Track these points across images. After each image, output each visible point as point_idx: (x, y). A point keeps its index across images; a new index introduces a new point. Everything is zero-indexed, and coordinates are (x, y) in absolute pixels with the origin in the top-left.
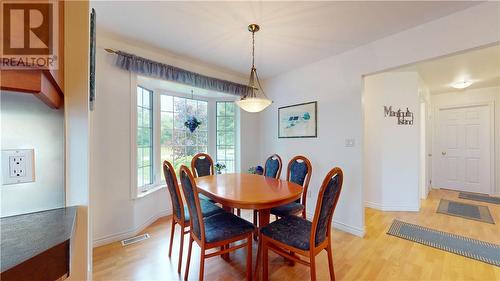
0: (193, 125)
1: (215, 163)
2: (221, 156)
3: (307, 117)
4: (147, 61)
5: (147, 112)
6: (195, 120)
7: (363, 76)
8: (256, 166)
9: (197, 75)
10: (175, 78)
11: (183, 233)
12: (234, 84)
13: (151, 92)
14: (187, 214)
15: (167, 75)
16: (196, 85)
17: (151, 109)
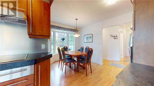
0: (63, 39)
1: (68, 49)
2: (70, 47)
3: (90, 37)
4: (53, 26)
5: (53, 37)
6: (64, 38)
7: (102, 28)
8: (78, 49)
9: (64, 28)
10: (59, 29)
11: (62, 62)
12: (73, 29)
13: (54, 32)
14: (63, 58)
15: (58, 28)
16: (64, 30)
17: (54, 36)
